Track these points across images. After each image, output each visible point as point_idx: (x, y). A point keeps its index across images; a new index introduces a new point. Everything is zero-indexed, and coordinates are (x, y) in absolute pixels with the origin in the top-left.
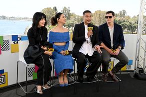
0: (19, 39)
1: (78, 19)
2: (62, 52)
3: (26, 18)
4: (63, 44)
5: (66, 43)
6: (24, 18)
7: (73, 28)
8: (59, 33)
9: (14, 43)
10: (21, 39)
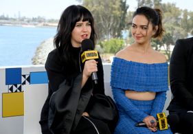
0: (23, 79)
1: (186, 20)
2: (148, 120)
3: (37, 20)
4: (147, 96)
5: (158, 94)
6: (34, 20)
7: (172, 48)
8: (139, 64)
9: (11, 89)
10: (29, 79)
